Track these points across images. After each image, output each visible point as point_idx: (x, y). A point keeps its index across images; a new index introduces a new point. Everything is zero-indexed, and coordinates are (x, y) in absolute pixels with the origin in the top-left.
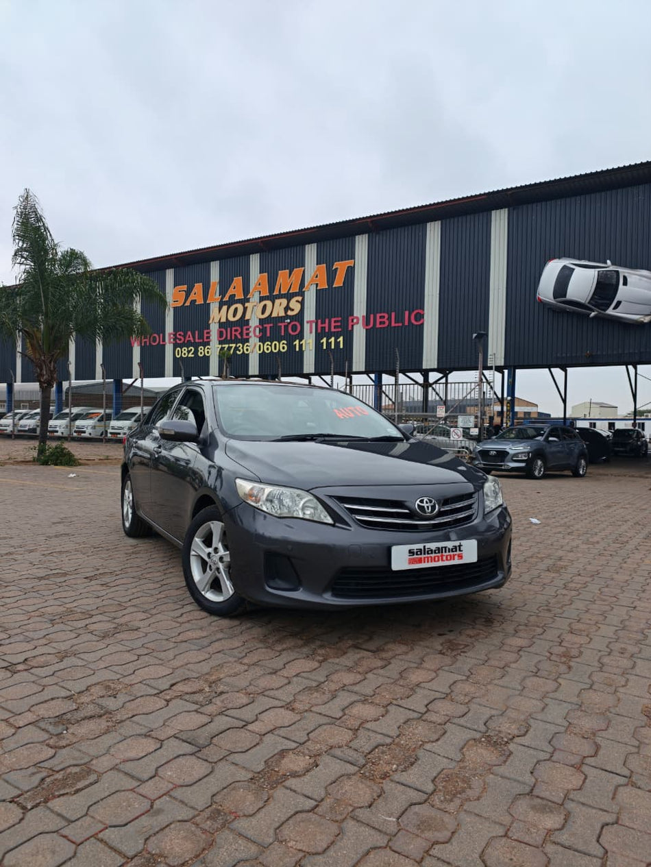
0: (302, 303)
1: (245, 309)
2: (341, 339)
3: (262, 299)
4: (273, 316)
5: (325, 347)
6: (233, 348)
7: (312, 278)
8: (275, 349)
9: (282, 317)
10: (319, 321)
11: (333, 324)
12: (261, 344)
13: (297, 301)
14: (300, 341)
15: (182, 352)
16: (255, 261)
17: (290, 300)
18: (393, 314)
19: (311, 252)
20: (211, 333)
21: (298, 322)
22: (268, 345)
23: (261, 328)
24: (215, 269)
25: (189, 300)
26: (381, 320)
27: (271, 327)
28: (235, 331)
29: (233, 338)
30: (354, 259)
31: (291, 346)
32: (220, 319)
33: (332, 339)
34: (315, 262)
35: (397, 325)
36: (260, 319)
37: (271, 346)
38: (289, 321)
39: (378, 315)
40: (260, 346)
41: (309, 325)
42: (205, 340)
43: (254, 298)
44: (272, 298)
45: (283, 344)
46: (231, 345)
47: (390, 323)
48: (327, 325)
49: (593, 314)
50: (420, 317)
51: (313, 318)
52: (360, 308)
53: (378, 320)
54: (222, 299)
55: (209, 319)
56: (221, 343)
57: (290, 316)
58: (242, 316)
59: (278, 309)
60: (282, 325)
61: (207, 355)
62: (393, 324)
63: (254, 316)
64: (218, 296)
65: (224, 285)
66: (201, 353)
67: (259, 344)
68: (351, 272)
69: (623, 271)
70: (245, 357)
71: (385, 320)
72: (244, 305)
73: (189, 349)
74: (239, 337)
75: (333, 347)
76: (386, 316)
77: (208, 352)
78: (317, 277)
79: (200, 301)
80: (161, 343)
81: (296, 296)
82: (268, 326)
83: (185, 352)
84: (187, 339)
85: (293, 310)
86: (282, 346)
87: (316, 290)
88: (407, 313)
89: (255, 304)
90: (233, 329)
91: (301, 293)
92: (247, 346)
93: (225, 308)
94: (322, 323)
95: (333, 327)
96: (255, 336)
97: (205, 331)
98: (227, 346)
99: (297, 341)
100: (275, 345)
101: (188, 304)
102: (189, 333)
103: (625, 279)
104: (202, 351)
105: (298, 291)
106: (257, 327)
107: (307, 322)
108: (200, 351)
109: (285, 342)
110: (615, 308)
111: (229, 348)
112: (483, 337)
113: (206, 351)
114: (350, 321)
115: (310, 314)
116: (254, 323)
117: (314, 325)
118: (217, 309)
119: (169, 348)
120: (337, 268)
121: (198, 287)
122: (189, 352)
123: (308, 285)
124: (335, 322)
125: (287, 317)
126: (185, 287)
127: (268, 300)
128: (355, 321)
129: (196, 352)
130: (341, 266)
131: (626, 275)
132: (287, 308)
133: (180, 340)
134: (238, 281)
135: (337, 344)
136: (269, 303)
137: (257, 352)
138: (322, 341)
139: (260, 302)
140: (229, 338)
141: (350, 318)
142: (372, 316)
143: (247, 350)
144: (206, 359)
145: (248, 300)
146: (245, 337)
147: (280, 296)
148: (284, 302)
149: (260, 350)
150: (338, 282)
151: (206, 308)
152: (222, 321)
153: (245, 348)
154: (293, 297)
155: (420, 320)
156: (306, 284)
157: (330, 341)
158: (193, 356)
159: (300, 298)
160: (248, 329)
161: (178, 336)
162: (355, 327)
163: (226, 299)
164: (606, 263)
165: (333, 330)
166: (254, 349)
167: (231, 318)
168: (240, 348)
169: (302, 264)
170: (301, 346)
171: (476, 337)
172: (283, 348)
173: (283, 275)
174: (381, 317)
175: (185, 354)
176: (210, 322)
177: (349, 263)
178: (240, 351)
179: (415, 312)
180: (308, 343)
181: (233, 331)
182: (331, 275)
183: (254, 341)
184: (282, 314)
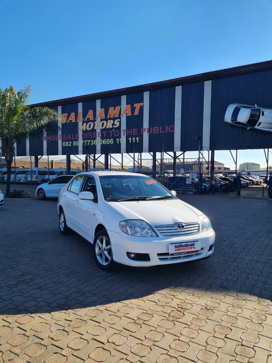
0: (120, 122)
1: (94, 125)
2: (138, 138)
3: (102, 120)
4: (107, 128)
5: (130, 142)
6: (89, 142)
7: (125, 111)
8: (108, 143)
9: (111, 128)
10: (128, 130)
11: (134, 132)
12: (102, 140)
13: (118, 121)
14: (120, 138)
15: (66, 144)
16: (98, 103)
17: (115, 121)
18: (161, 127)
19: (124, 98)
20: (79, 135)
21: (118, 131)
22: (105, 141)
23: (102, 133)
24: (80, 106)
25: (69, 120)
26: (156, 130)
27: (106, 133)
28: (90, 134)
29: (89, 137)
30: (143, 102)
31: (115, 141)
32: (83, 129)
33: (134, 138)
34: (126, 104)
35: (162, 132)
36: (101, 129)
37: (106, 141)
38: (114, 130)
39: (154, 128)
40: (101, 141)
41: (123, 131)
42: (76, 138)
43: (98, 119)
44: (107, 120)
45: (112, 140)
46: (88, 141)
47: (159, 131)
48: (131, 132)
49: (248, 128)
50: (173, 129)
51: (125, 129)
52: (146, 125)
53: (154, 130)
54: (84, 120)
55: (78, 129)
56: (83, 140)
57: (115, 128)
58: (93, 128)
59: (109, 124)
60: (111, 132)
61: (77, 145)
62: (161, 132)
63: (98, 128)
64: (81, 118)
65: (85, 114)
66: (75, 144)
67: (100, 140)
68: (142, 108)
69: (262, 110)
70: (95, 146)
71: (157, 130)
72: (94, 123)
73: (69, 142)
74: (92, 137)
75: (134, 142)
76: (158, 128)
77: (78, 144)
78: (127, 110)
79: (74, 121)
80: (56, 140)
81: (117, 119)
82: (105, 132)
83: (67, 144)
84: (68, 138)
85: (116, 125)
86: (111, 141)
87: (126, 116)
88: (167, 127)
89: (99, 122)
90: (89, 133)
91: (119, 118)
92: (95, 141)
93: (85, 124)
94: (129, 131)
95: (134, 133)
96: (99, 136)
97: (76, 134)
98: (86, 141)
99: (118, 139)
100: (108, 140)
101: (68, 122)
102: (69, 135)
103: (263, 112)
104: (75, 143)
105: (118, 116)
106: (100, 132)
107: (123, 130)
108: (74, 143)
109: (113, 139)
110: (258, 126)
111: (87, 142)
112: (200, 138)
113: (77, 143)
114: (142, 130)
115: (124, 127)
116: (98, 131)
117: (125, 131)
118: (82, 124)
119: (60, 142)
120: (135, 107)
121: (73, 114)
122: (69, 144)
123: (123, 114)
124: (135, 130)
125: (113, 128)
126: (67, 114)
127: (105, 120)
128: (144, 130)
129: (72, 144)
130: (137, 106)
131: (264, 111)
132: (113, 124)
133: (65, 138)
134: (91, 112)
135: (136, 140)
136: (105, 122)
137: (100, 144)
138: (129, 139)
139: (101, 121)
140: (87, 138)
141: (142, 129)
142: (151, 128)
143: (95, 143)
144: (77, 147)
145: (96, 121)
146: (94, 137)
147: (110, 119)
148: (112, 121)
149: (101, 143)
150: (136, 113)
151: (76, 124)
152: (84, 130)
153: (94, 142)
154: (116, 119)
155: (173, 130)
156: (122, 114)
157: (133, 139)
158: (71, 145)
159: (119, 120)
160: (95, 134)
161: (64, 137)
162: (144, 133)
163: (85, 120)
164: (255, 106)
165: (134, 134)
166: (98, 142)
167: (88, 129)
168: (92, 142)
169: (120, 104)
170: (120, 141)
171: (197, 139)
172: (112, 142)
173: (111, 109)
174: (155, 129)
175: (67, 145)
176: (79, 130)
177: (141, 104)
178: (92, 143)
179: (171, 126)
180: (123, 140)
181: (89, 134)
182: (133, 110)
183: (98, 139)
184: (111, 127)
